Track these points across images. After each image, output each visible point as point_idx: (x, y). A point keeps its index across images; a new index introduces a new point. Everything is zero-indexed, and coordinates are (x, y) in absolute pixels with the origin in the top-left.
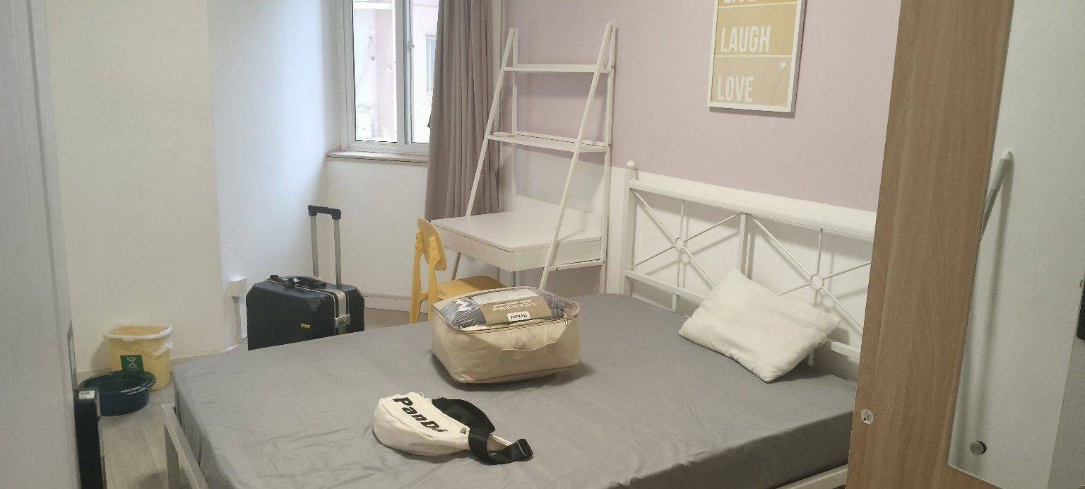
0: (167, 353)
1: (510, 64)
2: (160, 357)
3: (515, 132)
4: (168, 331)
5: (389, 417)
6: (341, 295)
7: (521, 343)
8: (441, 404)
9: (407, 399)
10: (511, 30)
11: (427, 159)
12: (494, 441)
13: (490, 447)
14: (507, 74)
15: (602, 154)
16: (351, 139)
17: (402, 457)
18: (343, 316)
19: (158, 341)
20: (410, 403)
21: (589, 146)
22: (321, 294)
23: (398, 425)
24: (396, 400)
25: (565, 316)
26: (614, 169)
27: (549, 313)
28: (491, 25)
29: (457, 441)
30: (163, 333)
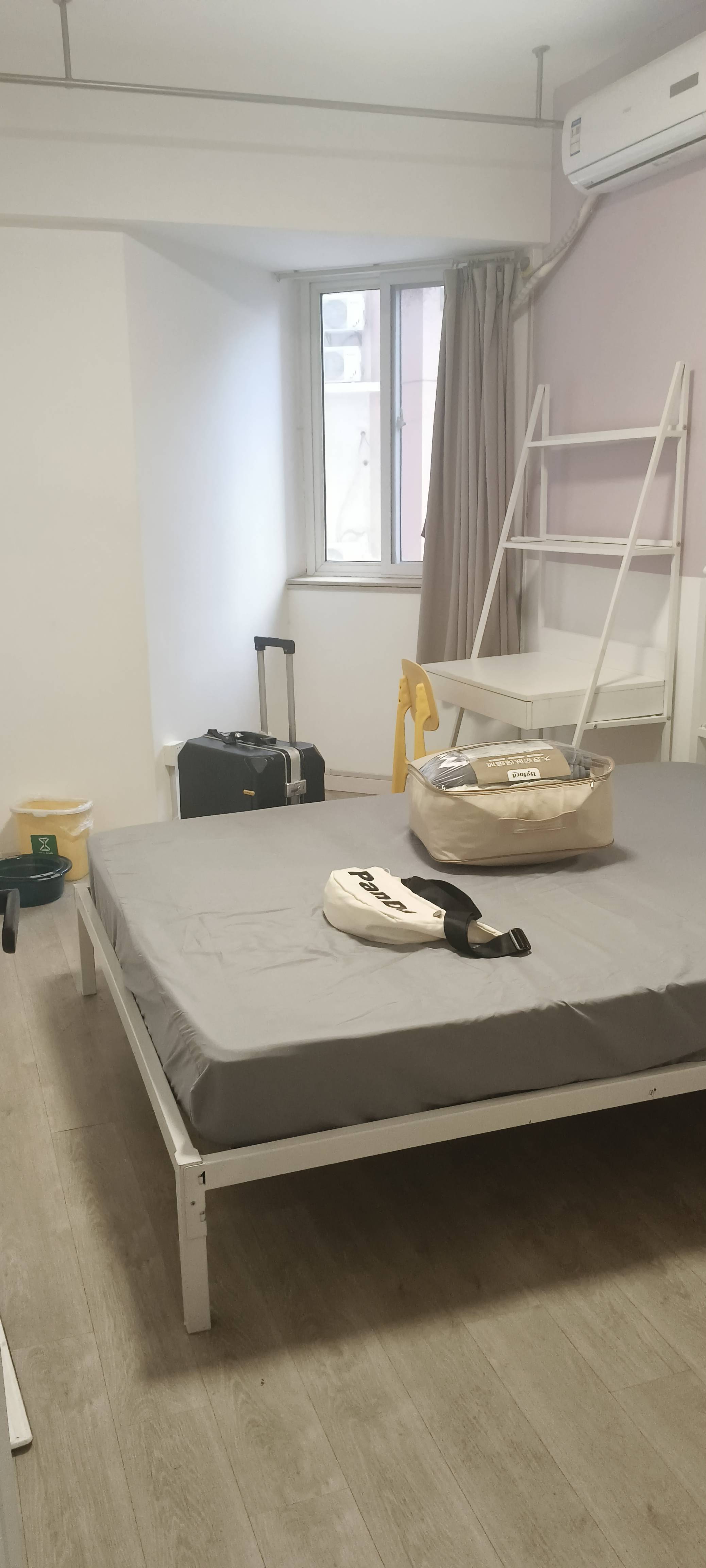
0: (86, 832)
1: (537, 436)
2: (77, 838)
3: (543, 535)
4: (87, 806)
5: (341, 892)
6: (294, 754)
7: (526, 811)
8: (415, 885)
9: (366, 873)
10: (540, 388)
11: (420, 582)
12: (479, 929)
13: (473, 937)
14: (535, 453)
15: (668, 558)
16: (320, 559)
17: (358, 943)
18: (296, 782)
19: (76, 817)
20: (370, 878)
21: (647, 546)
22: (268, 751)
23: (353, 902)
24: (352, 873)
25: (592, 775)
26: (685, 579)
27: (567, 770)
28: (513, 383)
29: (429, 925)
30: (81, 808)
